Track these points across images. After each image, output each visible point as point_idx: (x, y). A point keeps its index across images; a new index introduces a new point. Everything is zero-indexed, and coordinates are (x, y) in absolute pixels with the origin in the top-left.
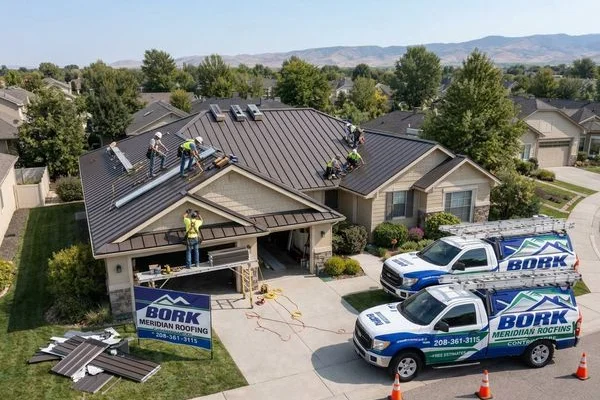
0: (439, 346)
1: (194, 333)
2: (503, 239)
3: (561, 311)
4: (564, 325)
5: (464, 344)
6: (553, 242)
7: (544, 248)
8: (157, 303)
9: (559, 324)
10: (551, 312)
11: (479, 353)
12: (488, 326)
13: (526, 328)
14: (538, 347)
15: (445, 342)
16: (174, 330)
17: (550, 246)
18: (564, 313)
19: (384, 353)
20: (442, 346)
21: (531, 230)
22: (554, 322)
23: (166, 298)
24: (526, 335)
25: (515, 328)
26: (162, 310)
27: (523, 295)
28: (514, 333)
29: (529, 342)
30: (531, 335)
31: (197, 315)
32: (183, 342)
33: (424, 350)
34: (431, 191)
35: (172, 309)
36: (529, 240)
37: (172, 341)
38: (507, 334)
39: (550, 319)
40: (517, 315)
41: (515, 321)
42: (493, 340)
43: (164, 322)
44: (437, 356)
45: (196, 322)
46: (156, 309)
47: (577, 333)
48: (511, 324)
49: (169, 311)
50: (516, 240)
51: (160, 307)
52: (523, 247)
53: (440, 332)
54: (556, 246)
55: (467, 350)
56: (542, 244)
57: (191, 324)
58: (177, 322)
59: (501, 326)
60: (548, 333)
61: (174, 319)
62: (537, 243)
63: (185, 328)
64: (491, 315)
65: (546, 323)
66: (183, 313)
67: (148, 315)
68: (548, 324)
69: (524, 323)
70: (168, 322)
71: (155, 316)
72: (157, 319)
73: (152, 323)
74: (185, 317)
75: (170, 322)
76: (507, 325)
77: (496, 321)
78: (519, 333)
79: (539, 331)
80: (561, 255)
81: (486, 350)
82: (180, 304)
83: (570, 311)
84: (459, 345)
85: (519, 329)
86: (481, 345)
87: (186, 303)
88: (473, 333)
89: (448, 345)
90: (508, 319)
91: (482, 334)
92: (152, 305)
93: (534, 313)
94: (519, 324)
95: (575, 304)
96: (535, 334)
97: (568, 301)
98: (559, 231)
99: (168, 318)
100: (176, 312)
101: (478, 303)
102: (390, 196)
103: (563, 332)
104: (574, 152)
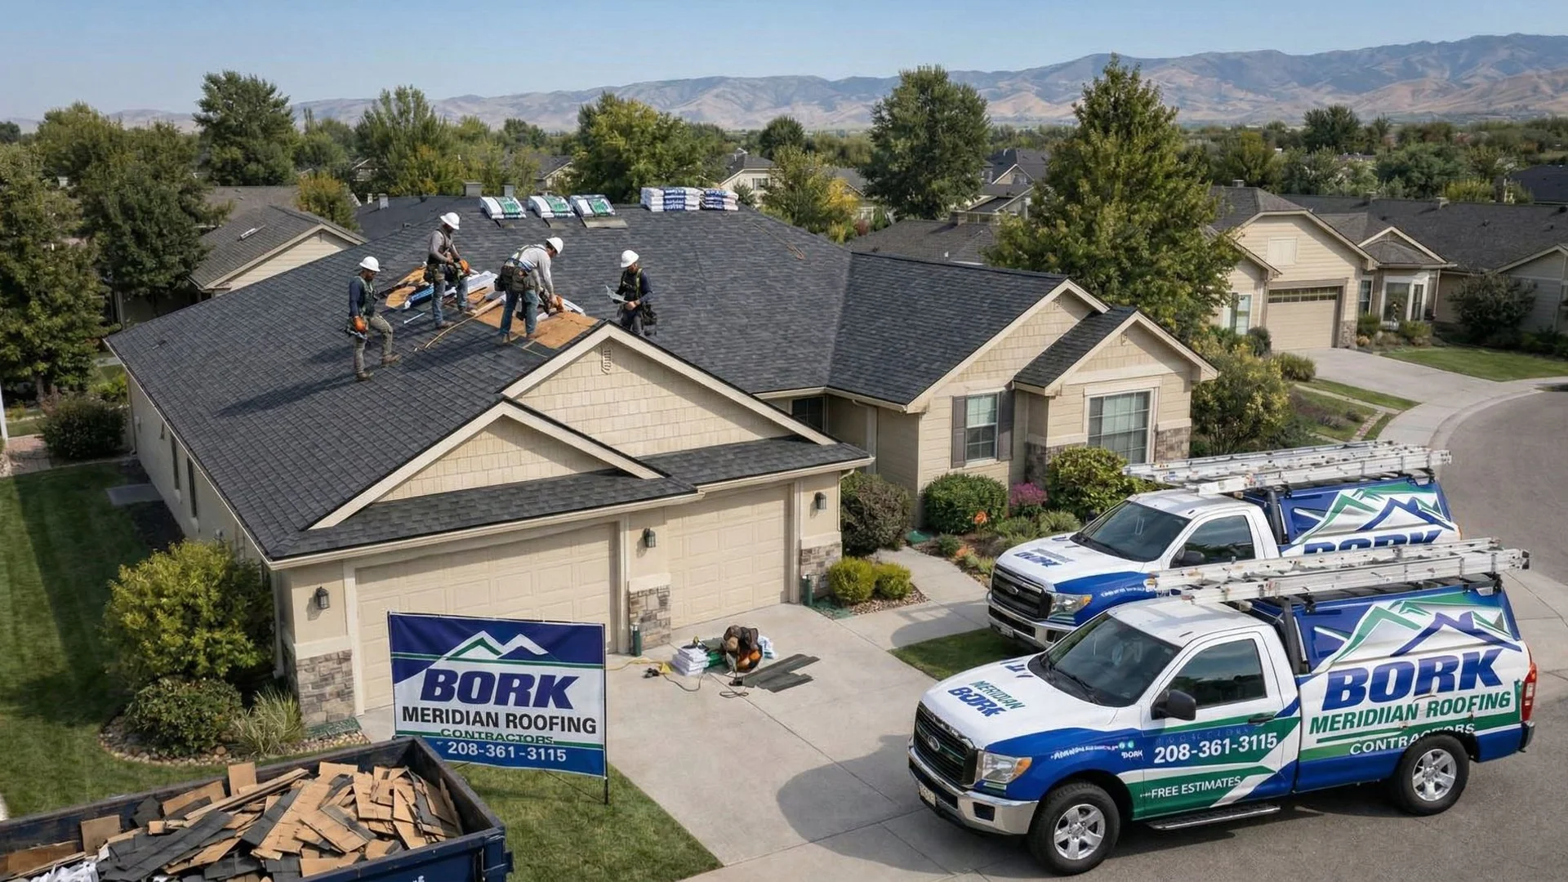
0: (1167, 764)
1: (558, 735)
2: (1287, 490)
3: (1482, 652)
4: (1493, 690)
5: (1235, 756)
6: (1404, 498)
7: (1384, 515)
8: (455, 658)
9: (1480, 688)
10: (1460, 656)
11: (1276, 778)
12: (1297, 703)
13: (1394, 704)
14: (1428, 755)
15: (1184, 751)
16: (502, 729)
17: (1397, 510)
18: (1489, 660)
19: (1014, 791)
20: (1178, 763)
21: (1352, 470)
22: (1467, 684)
23: (482, 642)
24: (1397, 724)
25: (1367, 704)
26: (469, 677)
27: (1380, 613)
28: (1364, 719)
29: (1403, 742)
30: (1411, 723)
31: (568, 681)
32: (524, 762)
33: (1129, 777)
34: (1058, 393)
35: (497, 670)
36: (1347, 493)
37: (495, 760)
38: (1348, 720)
39: (1457, 674)
40: (1370, 668)
41: (1367, 685)
42: (1311, 742)
43: (473, 708)
44: (1163, 792)
45: (563, 702)
46: (451, 676)
47: (1526, 712)
48: (1357, 694)
49: (487, 678)
50: (1319, 494)
51: (461, 669)
52: (1336, 512)
53: (1172, 723)
54: (1412, 508)
55: (1244, 774)
56: (1380, 504)
57: (551, 710)
58: (511, 707)
59: (1332, 699)
60: (1452, 716)
61: (502, 700)
62: (1367, 501)
63: (533, 722)
64: (1302, 668)
65: (1446, 686)
66: (527, 680)
67: (427, 694)
68: (1451, 688)
69: (1390, 690)
70: (483, 708)
71: (447, 696)
72: (455, 703)
73: (438, 715)
74: (533, 691)
75: (490, 707)
76: (1346, 695)
77: (1316, 687)
78: (1379, 716)
79: (1432, 709)
80: (1425, 530)
81: (1294, 770)
82: (520, 655)
83: (1506, 651)
84: (1222, 759)
85: (1378, 706)
86: (1281, 755)
87: (538, 650)
88: (1256, 723)
89: (1194, 760)
90: (1348, 680)
91: (1283, 723)
92: (441, 664)
93: (1414, 660)
94: (1378, 693)
95: (1516, 634)
96: (1421, 720)
97: (1498, 625)
98: (1416, 474)
99: (483, 698)
100: (507, 678)
101: (1264, 635)
102: (960, 405)
103: (1491, 712)
104: (1351, 314)
